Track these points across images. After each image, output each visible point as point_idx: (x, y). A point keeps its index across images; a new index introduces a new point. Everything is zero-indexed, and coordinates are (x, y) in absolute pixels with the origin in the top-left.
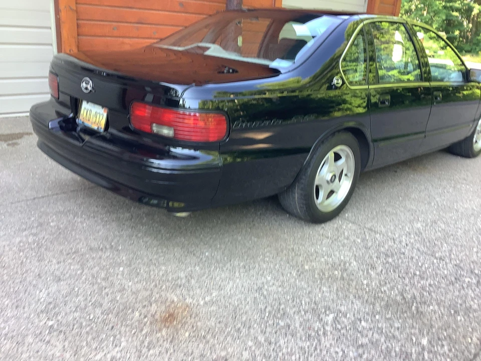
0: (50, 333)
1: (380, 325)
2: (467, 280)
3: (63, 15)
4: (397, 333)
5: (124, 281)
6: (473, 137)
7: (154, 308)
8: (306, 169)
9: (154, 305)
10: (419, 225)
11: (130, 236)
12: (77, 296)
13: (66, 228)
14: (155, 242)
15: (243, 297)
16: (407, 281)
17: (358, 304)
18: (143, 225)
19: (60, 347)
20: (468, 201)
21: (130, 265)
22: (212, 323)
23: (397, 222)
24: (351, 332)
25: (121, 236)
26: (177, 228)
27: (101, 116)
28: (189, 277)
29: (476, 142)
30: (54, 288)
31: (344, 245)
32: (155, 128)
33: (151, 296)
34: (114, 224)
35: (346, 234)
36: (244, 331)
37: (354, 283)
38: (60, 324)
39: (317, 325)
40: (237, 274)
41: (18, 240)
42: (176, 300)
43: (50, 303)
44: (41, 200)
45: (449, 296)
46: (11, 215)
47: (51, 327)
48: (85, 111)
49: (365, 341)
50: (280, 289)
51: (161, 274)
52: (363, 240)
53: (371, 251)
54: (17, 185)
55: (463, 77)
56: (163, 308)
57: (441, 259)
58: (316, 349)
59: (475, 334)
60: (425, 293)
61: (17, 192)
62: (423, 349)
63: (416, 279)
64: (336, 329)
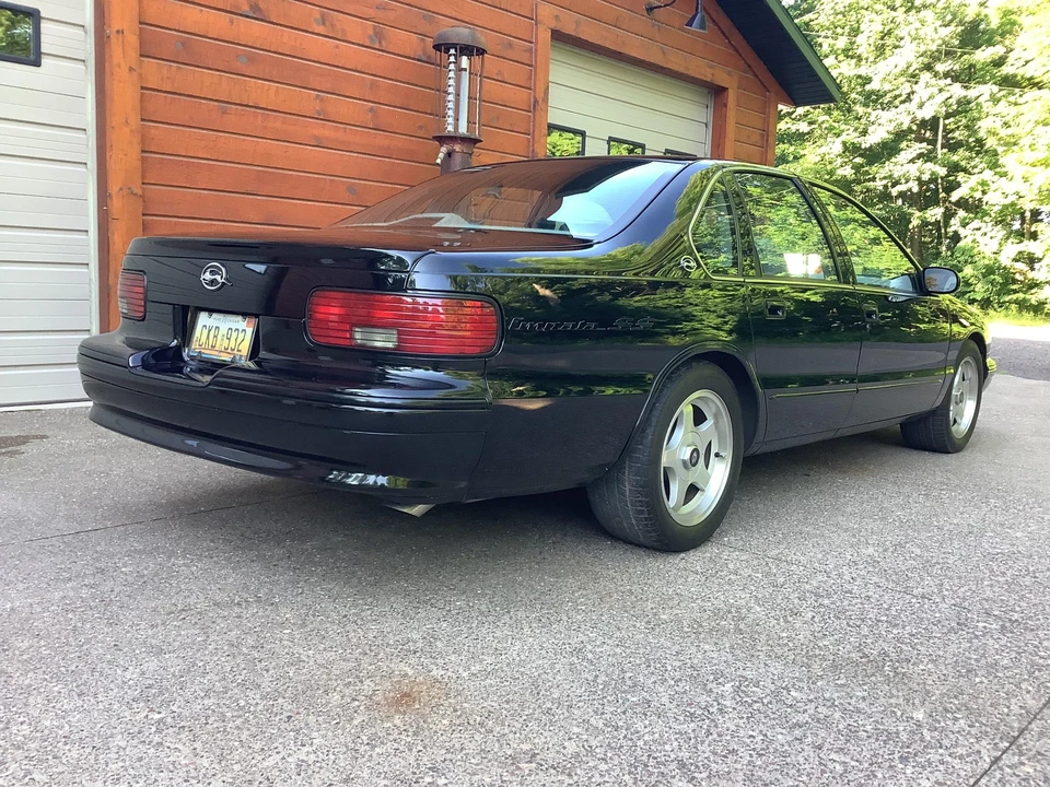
0: (159, 731)
1: (827, 695)
2: (981, 625)
3: (116, 204)
4: (862, 705)
5: (296, 649)
6: (948, 410)
7: (368, 686)
8: (644, 431)
9: (367, 682)
10: (871, 550)
11: (294, 583)
12: (205, 674)
13: (156, 575)
14: (348, 590)
15: (546, 663)
16: (865, 631)
17: (776, 667)
18: (316, 564)
19: (186, 751)
20: (958, 514)
21: (304, 625)
22: (493, 703)
23: (826, 547)
24: (774, 707)
25: (276, 583)
26: (388, 568)
27: (241, 336)
28: (431, 639)
29: (955, 421)
30: (152, 665)
31: (731, 583)
32: (359, 336)
33: (358, 668)
34: (256, 567)
35: (731, 566)
36: (561, 712)
37: (763, 636)
38: (177, 716)
39: (703, 699)
40: (527, 630)
41: (57, 595)
42: (410, 672)
43: (150, 687)
44: (92, 534)
45: (952, 648)
46: (33, 558)
47: (160, 721)
48: (205, 332)
49: (802, 718)
50: (618, 650)
51: (371, 636)
52: (767, 575)
53: (787, 590)
54: (34, 514)
55: (914, 286)
56: (387, 685)
57: (923, 597)
58: (709, 733)
59: (1013, 701)
60: (903, 647)
61: (38, 524)
62: (919, 725)
63: (883, 628)
64: (742, 703)
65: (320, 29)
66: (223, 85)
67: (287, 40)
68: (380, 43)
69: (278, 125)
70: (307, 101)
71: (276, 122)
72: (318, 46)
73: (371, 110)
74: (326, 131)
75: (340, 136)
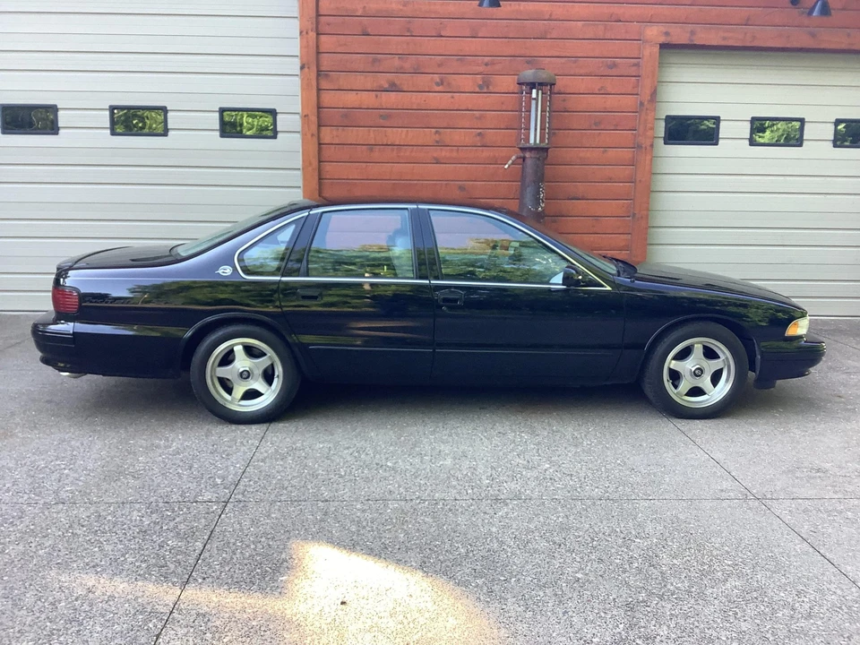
65: (440, 88)
66: (372, 135)
67: (416, 99)
68: (488, 87)
69: (408, 154)
70: (428, 136)
71: (406, 153)
72: (436, 99)
73: (479, 134)
74: (444, 153)
75: (454, 154)
